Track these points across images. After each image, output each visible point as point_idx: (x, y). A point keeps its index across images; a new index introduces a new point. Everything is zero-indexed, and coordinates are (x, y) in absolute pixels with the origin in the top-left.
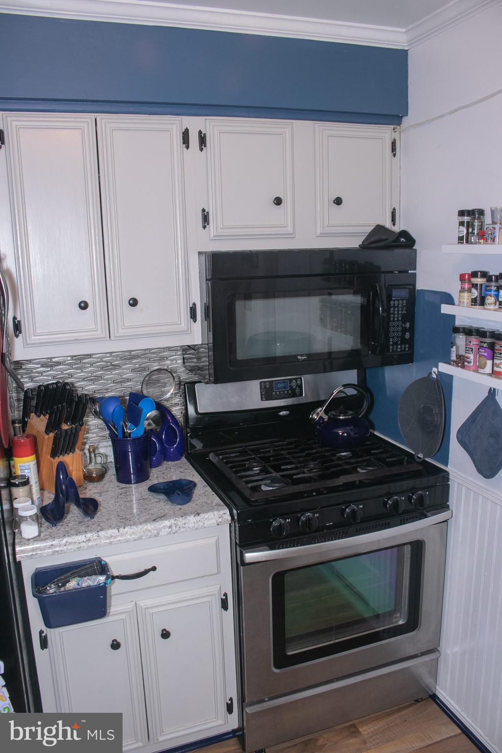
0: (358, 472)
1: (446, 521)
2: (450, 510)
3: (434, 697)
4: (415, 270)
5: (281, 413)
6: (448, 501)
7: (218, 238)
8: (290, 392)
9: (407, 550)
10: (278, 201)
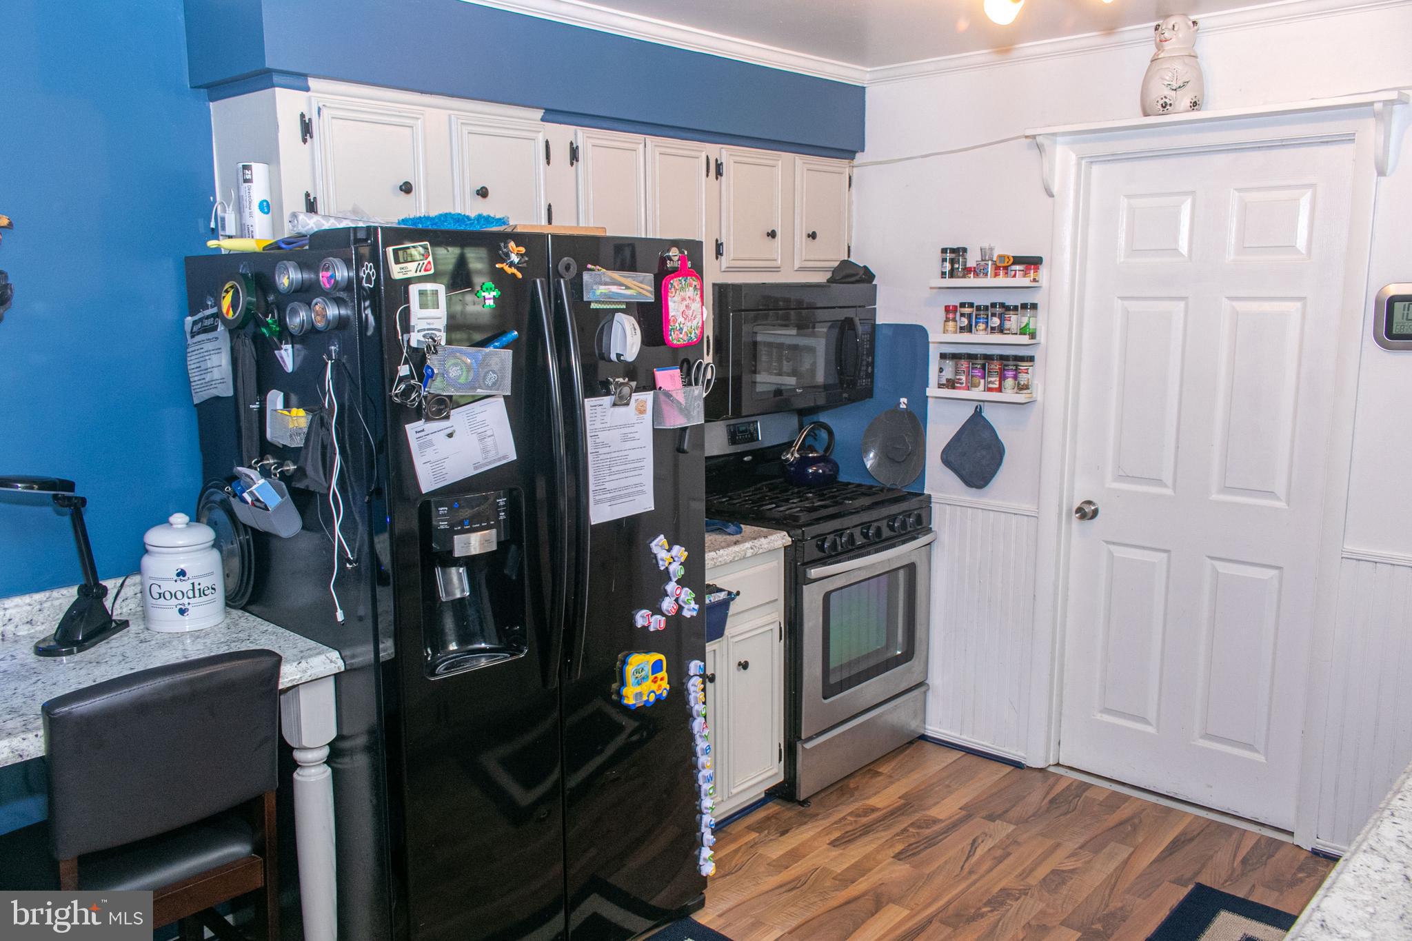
0: (846, 504)
1: (929, 544)
2: (933, 531)
3: (924, 737)
4: (875, 304)
5: (746, 459)
6: (930, 524)
7: (730, 270)
8: (749, 436)
9: (901, 573)
10: (772, 234)
